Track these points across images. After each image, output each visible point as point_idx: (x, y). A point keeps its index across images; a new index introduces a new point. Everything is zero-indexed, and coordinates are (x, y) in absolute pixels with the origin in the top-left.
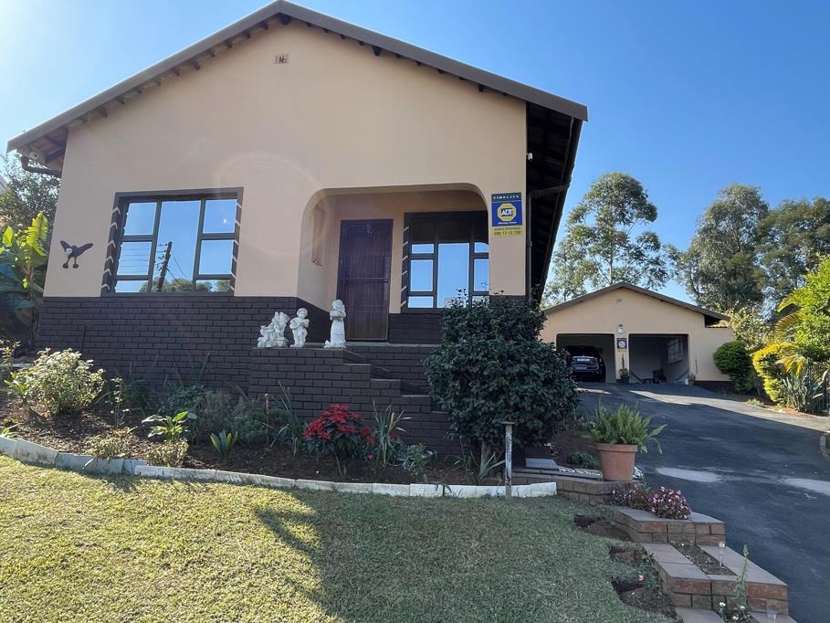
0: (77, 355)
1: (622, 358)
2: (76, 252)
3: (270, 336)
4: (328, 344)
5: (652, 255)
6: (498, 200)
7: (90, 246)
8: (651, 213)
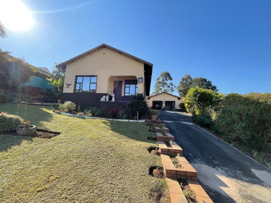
0: (71, 102)
1: (164, 105)
2: (69, 85)
3: (103, 99)
4: (112, 101)
5: (171, 87)
6: (139, 78)
7: (71, 84)
8: (171, 79)
